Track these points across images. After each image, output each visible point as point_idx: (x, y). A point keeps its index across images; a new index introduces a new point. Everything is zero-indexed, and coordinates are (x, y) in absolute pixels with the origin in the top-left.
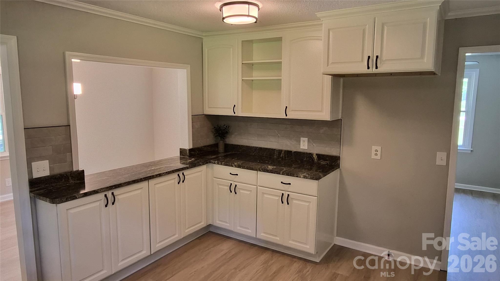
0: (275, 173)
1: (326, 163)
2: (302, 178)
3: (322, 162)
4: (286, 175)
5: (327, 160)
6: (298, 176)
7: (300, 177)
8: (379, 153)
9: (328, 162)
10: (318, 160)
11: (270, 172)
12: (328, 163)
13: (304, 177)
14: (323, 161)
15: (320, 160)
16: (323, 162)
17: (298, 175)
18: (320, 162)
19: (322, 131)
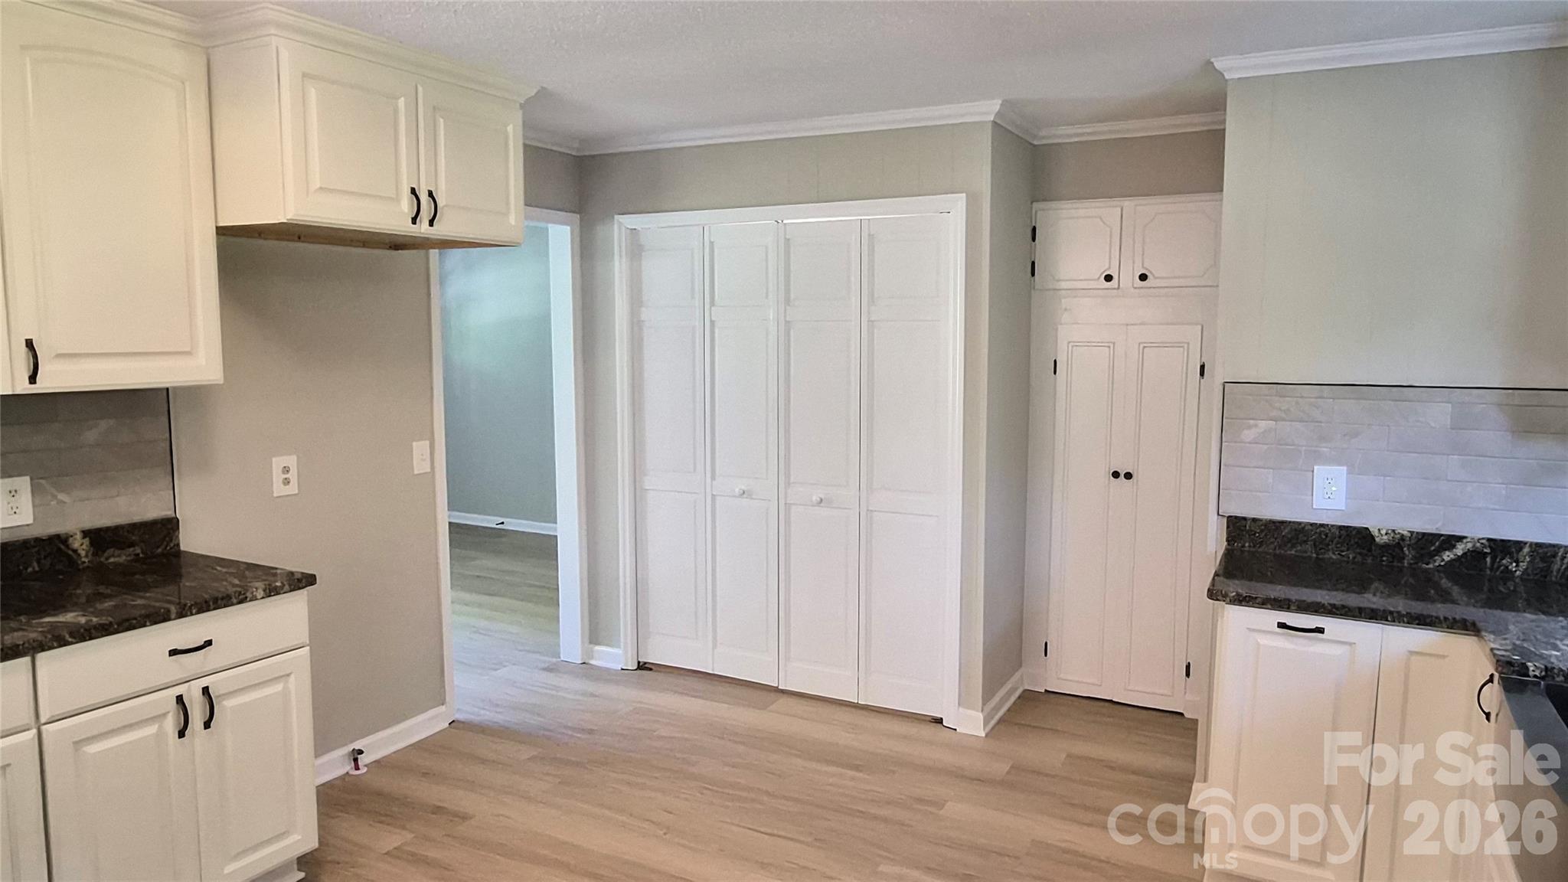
0: (145, 626)
1: (130, 555)
2: (263, 598)
3: (113, 556)
4: (194, 611)
5: (132, 545)
6: (246, 598)
7: (254, 599)
8: (293, 475)
9: (138, 551)
10: (93, 555)
11: (121, 629)
12: (138, 555)
13: (270, 593)
14: (117, 552)
15: (104, 552)
16: (119, 556)
17: (244, 596)
18: (102, 559)
19: (91, 436)
